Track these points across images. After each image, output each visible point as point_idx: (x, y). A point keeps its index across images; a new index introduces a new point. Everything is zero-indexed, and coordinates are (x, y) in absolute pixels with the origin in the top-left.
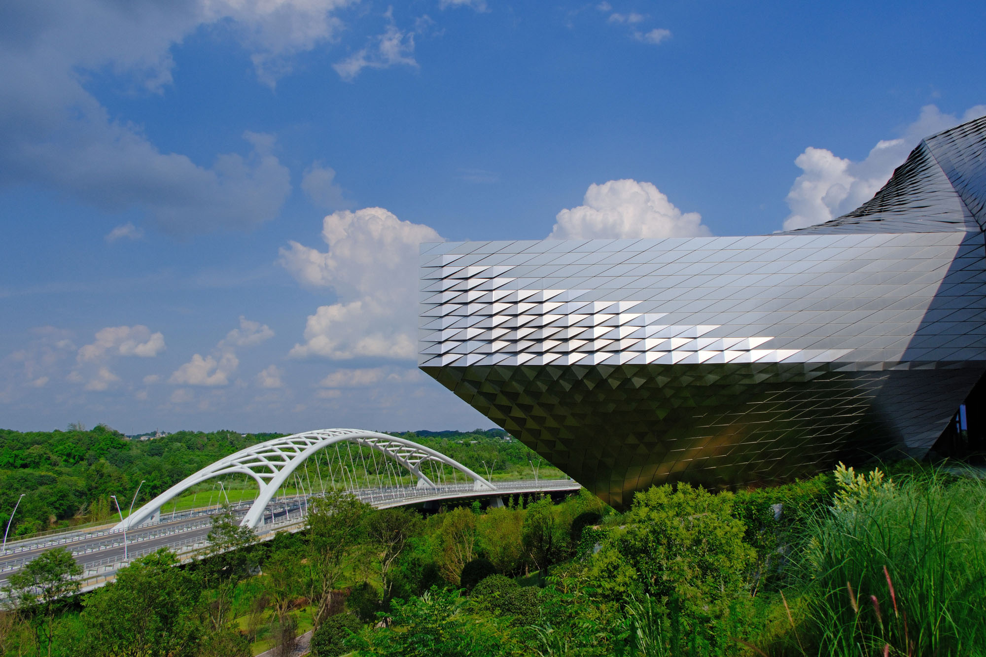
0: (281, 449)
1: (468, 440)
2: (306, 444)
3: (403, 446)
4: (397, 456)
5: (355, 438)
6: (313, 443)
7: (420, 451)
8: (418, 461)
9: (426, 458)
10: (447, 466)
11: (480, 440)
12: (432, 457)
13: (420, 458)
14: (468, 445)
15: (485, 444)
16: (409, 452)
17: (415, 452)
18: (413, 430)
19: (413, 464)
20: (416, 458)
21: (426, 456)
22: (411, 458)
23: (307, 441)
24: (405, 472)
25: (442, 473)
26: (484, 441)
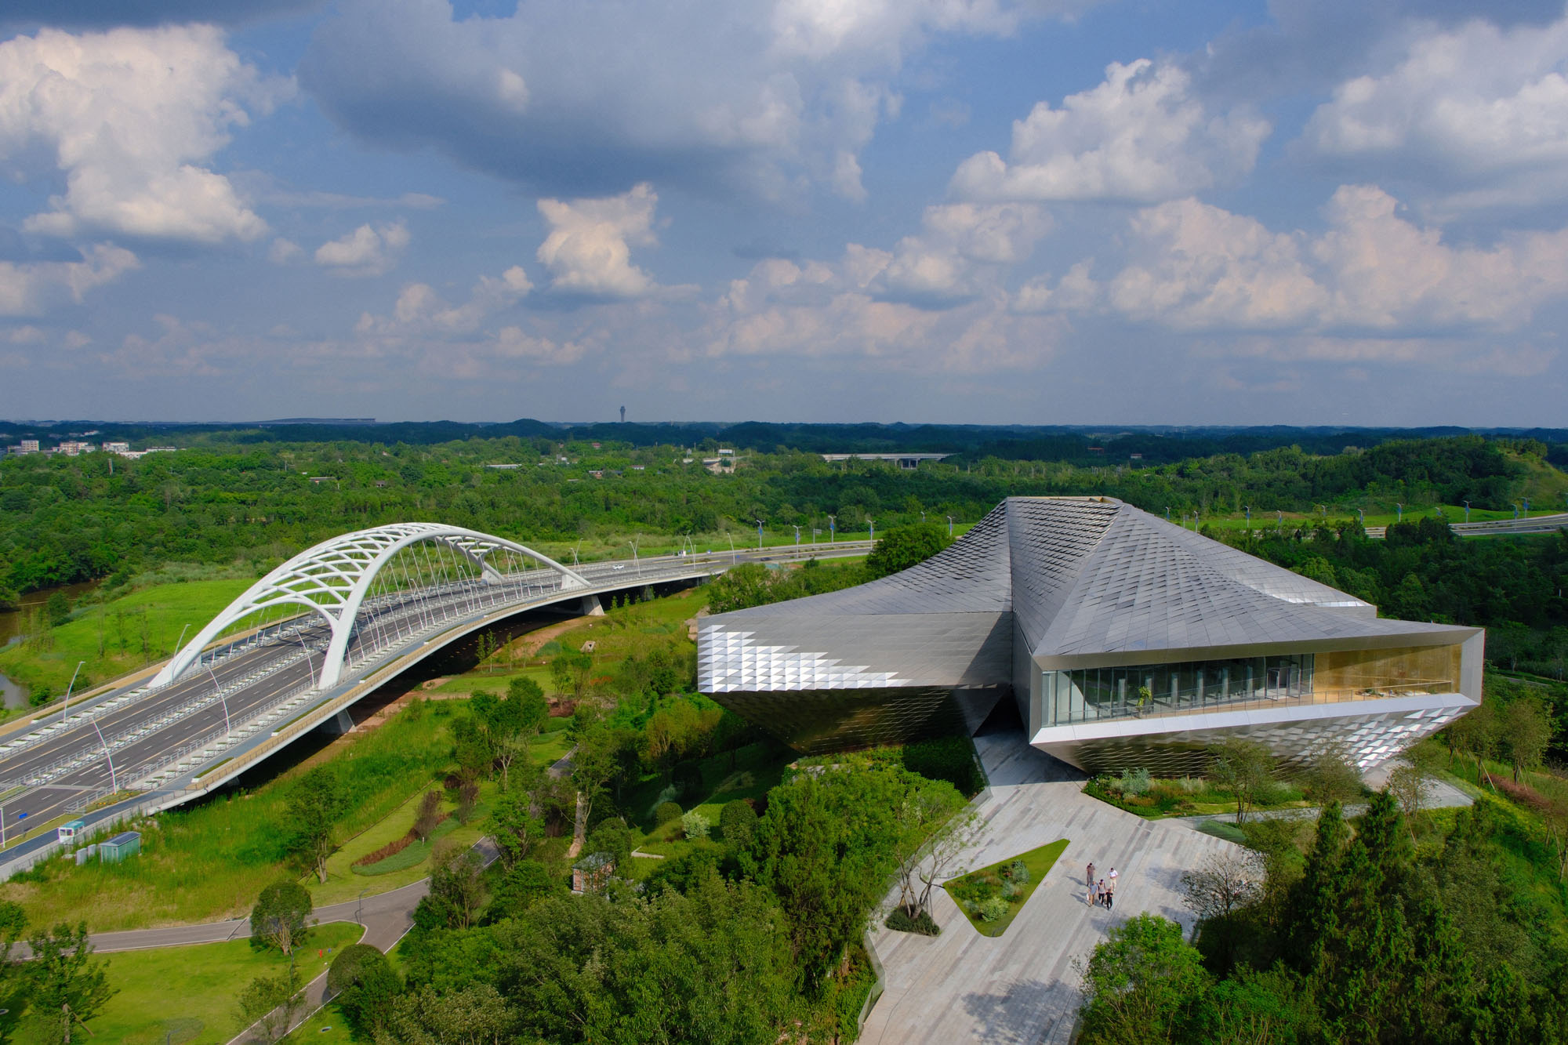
0: (362, 545)
2: (387, 540)
5: (433, 537)
6: (396, 540)
12: (505, 547)
21: (497, 545)
23: (389, 537)
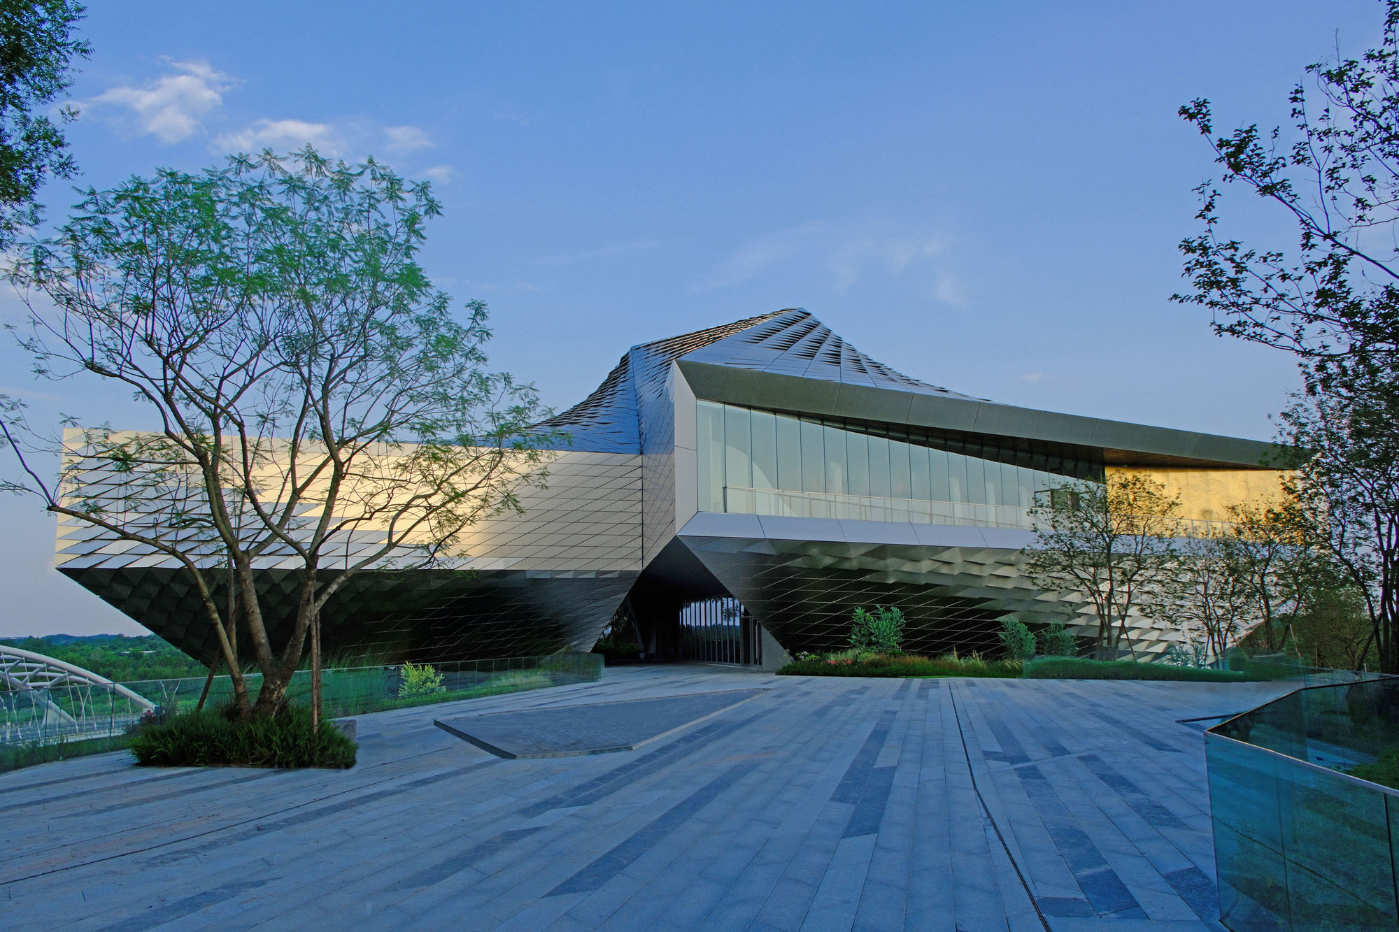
1: (138, 649)
3: (22, 661)
4: (10, 677)
7: (52, 668)
8: (48, 683)
9: (62, 678)
10: (99, 691)
11: (160, 649)
12: (73, 677)
13: (51, 678)
14: (138, 656)
15: (168, 655)
16: (30, 669)
17: (43, 670)
18: (39, 634)
19: (38, 688)
20: (43, 678)
21: (62, 675)
22: (34, 679)
24: (24, 702)
25: (88, 702)
26: (167, 649)
